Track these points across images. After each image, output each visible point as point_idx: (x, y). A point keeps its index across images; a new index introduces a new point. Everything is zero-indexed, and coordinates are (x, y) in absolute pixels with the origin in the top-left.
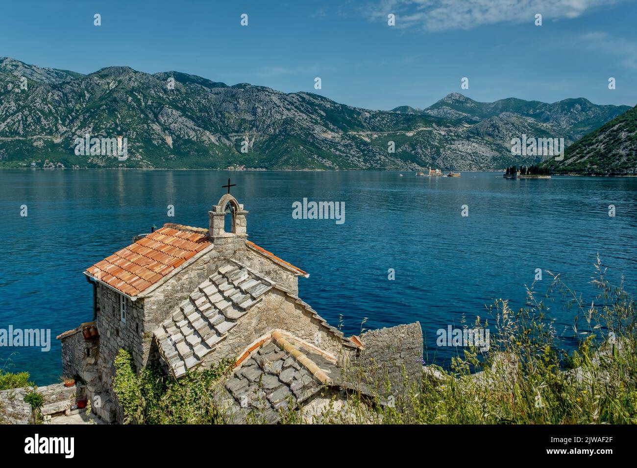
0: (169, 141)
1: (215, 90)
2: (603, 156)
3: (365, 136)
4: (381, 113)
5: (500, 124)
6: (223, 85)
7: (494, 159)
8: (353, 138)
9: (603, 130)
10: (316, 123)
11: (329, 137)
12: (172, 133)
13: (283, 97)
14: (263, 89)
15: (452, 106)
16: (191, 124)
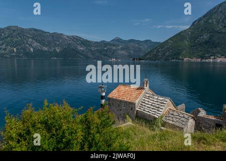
0: (32, 50)
1: (46, 34)
2: (155, 55)
3: (93, 49)
4: (97, 42)
5: (130, 46)
6: (49, 33)
7: (128, 56)
8: (89, 49)
9: (155, 49)
10: (78, 44)
11: (82, 49)
12: (32, 47)
13: (68, 37)
14: (62, 34)
15: (116, 41)
16: (39, 44)
